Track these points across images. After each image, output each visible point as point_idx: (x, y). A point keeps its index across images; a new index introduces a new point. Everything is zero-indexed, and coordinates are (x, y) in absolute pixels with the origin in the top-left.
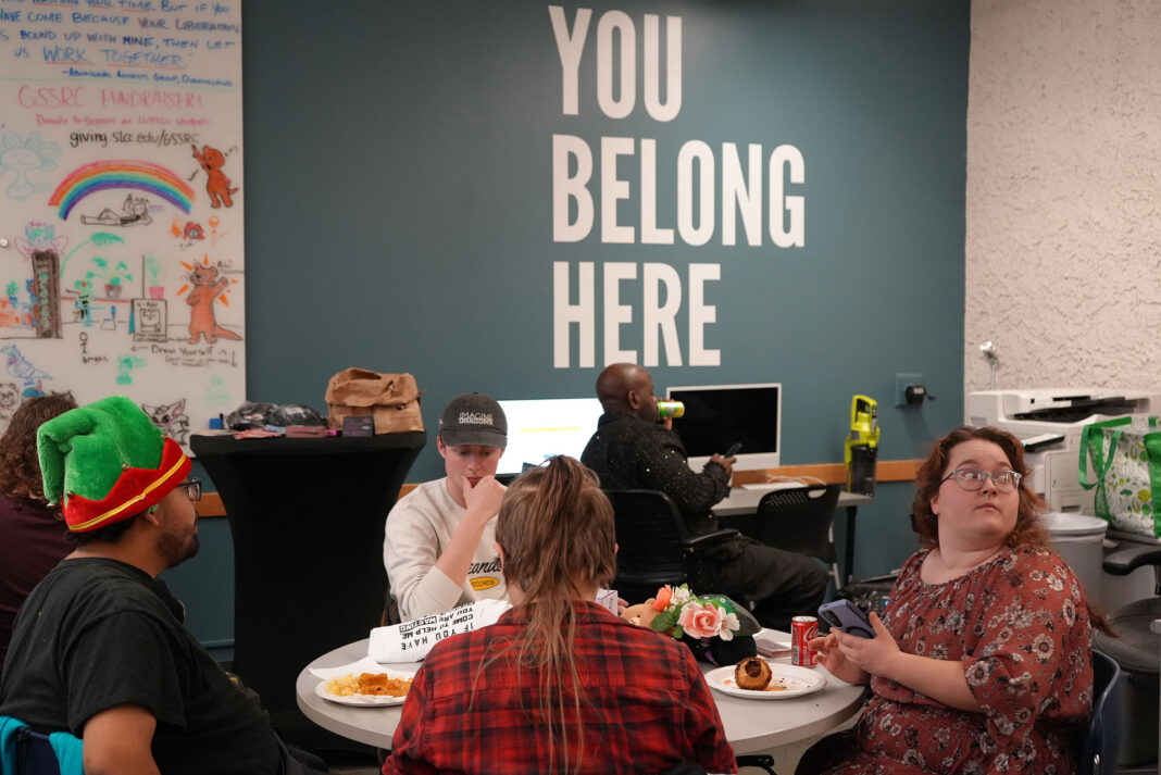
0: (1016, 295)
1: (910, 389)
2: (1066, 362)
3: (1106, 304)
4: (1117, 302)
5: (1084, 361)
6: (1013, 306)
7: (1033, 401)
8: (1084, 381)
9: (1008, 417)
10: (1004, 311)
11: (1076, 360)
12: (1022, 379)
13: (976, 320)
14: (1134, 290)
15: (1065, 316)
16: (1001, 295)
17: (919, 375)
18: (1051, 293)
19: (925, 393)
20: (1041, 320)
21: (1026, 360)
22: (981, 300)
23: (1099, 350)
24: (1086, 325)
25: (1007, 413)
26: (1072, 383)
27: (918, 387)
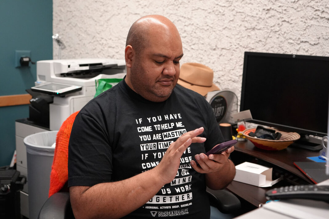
0: (74, 11)
1: (22, 58)
2: (96, 45)
3: (114, 15)
4: (119, 14)
5: (104, 44)
6: (73, 16)
7: (69, 66)
8: (104, 55)
9: (57, 75)
10: (69, 19)
11: (100, 44)
12: (77, 54)
13: (58, 24)
14: (127, 7)
15: (96, 21)
16: (68, 11)
17: (29, 51)
18: (89, 9)
19: (30, 60)
20: (85, 24)
21: (79, 44)
22: (59, 14)
23: (110, 39)
24: (105, 26)
25: (57, 73)
26: (99, 56)
27: (26, 57)
